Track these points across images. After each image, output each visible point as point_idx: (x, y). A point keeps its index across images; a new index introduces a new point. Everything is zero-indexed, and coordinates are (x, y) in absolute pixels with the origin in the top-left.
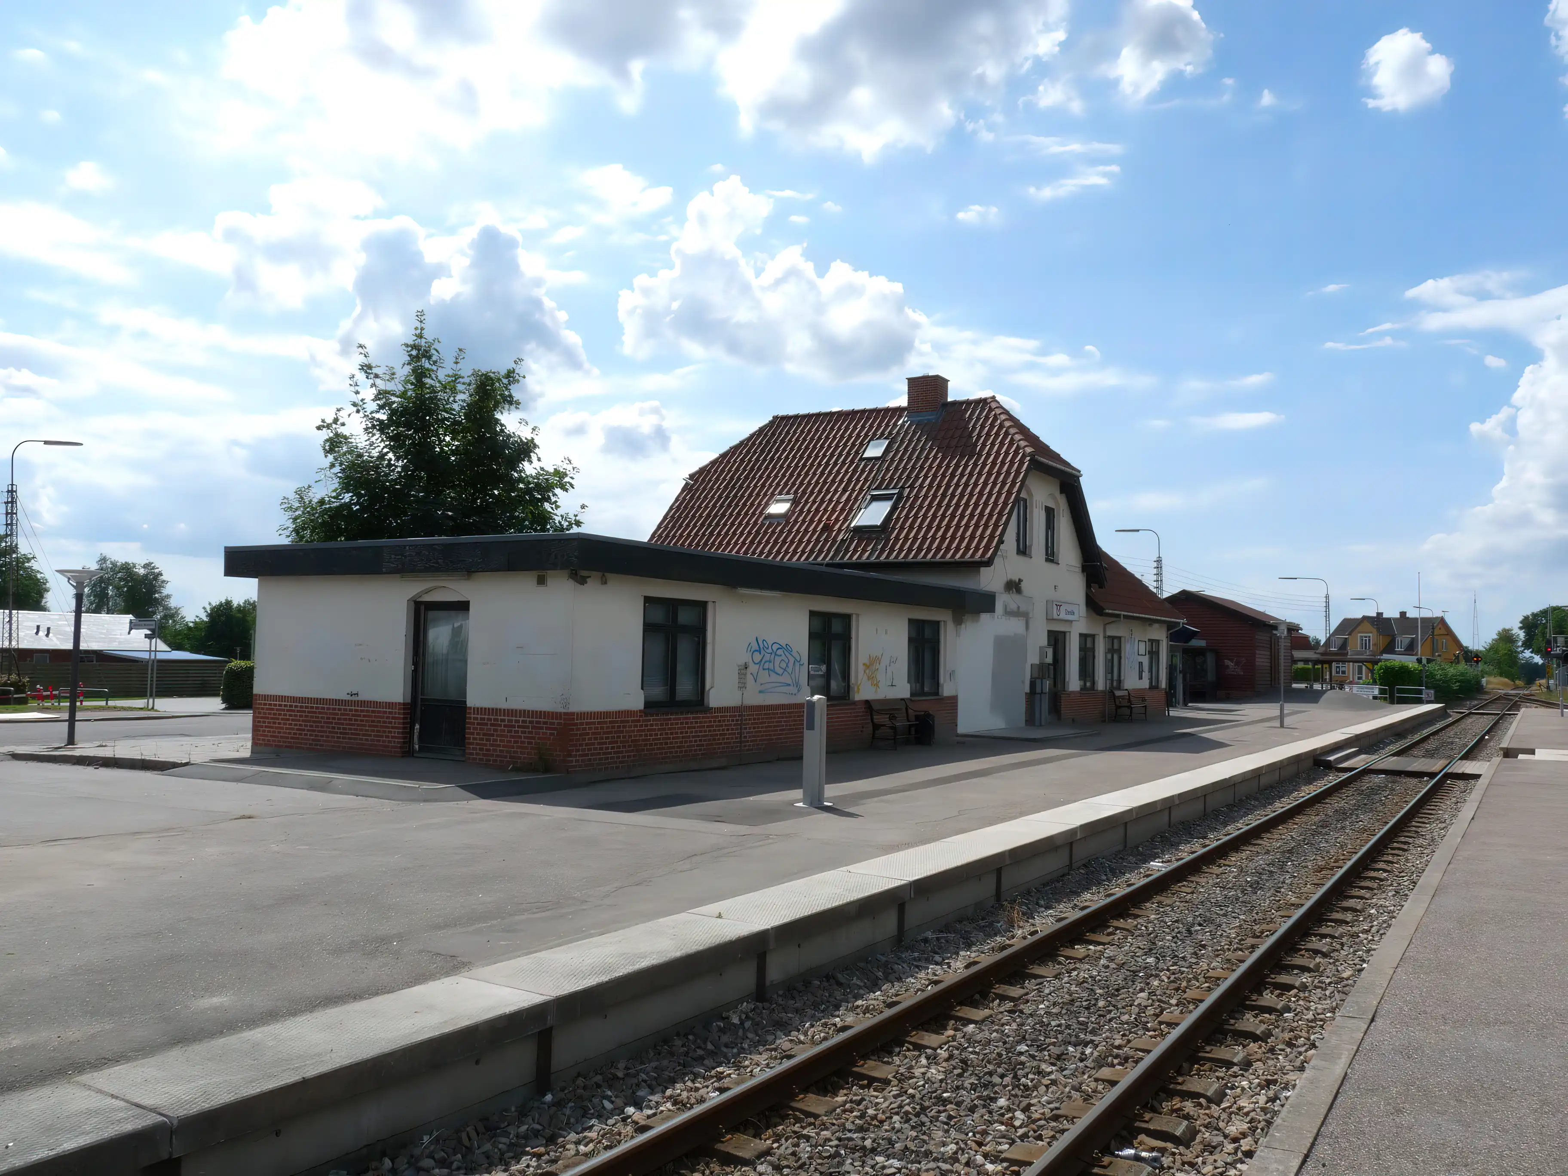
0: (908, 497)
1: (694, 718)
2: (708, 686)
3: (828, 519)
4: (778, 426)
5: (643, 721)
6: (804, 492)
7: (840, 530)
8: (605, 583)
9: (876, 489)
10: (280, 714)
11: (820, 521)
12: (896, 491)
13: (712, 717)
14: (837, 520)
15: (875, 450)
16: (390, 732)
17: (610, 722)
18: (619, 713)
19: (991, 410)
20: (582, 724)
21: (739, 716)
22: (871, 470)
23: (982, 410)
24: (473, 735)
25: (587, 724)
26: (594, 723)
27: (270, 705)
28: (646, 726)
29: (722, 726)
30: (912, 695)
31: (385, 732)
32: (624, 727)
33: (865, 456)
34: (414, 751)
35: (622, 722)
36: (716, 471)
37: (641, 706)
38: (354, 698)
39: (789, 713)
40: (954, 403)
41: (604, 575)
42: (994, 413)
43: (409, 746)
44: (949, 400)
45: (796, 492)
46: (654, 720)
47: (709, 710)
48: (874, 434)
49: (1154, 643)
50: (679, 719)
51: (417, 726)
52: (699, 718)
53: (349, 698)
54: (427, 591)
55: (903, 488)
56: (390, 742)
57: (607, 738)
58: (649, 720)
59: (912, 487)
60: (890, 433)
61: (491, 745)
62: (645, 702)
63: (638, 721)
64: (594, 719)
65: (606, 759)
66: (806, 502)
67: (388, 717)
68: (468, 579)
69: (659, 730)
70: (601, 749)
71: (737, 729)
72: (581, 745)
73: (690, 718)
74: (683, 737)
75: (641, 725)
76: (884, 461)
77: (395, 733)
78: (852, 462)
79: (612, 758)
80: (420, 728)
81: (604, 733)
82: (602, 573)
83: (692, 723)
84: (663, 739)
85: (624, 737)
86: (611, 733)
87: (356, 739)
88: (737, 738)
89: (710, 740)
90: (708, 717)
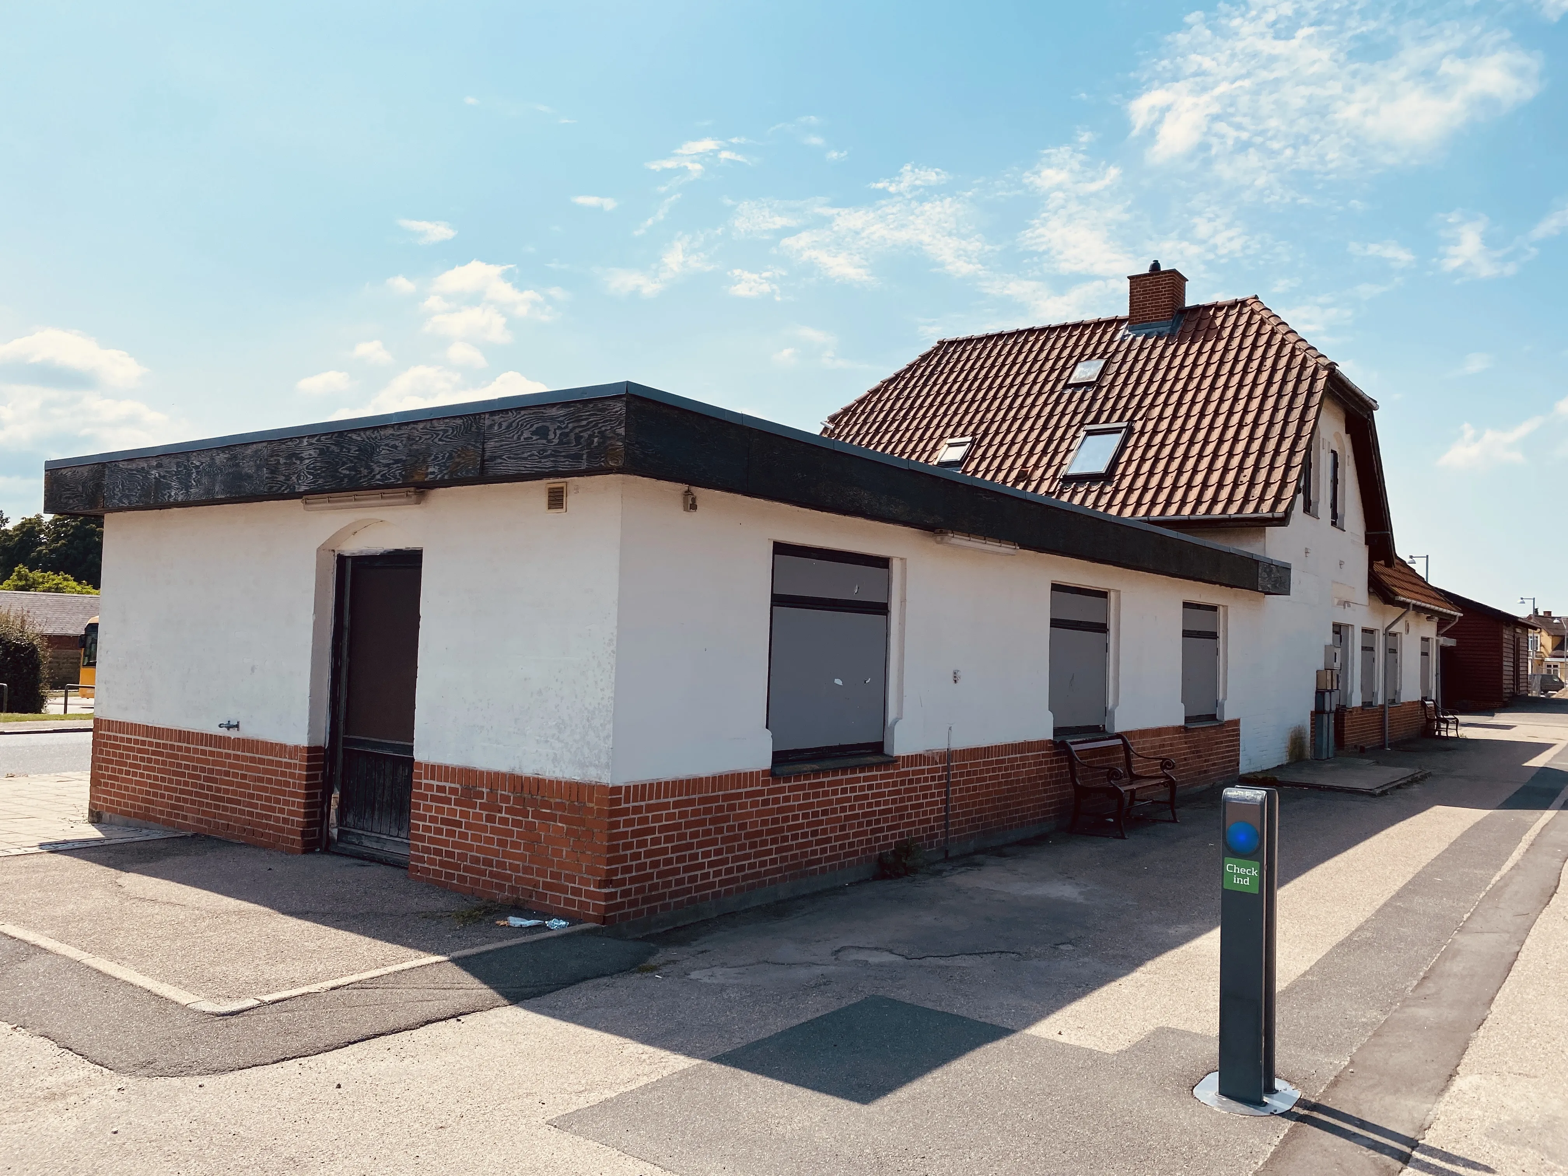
0: (1142, 433)
1: (866, 779)
2: (891, 716)
3: (1024, 465)
4: (945, 353)
5: (771, 792)
6: (986, 433)
7: (1042, 479)
8: (694, 507)
9: (1092, 423)
10: (128, 757)
11: (1011, 468)
12: (1125, 424)
13: (899, 775)
14: (1036, 466)
15: (1087, 371)
16: (286, 803)
17: (702, 801)
18: (719, 781)
19: (1253, 312)
20: (637, 810)
21: (944, 769)
22: (1081, 400)
23: (1240, 314)
24: (424, 822)
25: (650, 808)
26: (666, 806)
27: (116, 739)
28: (776, 801)
29: (914, 790)
30: (1187, 719)
31: (278, 801)
32: (732, 808)
33: (1070, 382)
34: (330, 840)
35: (726, 798)
36: (863, 412)
37: (766, 763)
38: (233, 734)
39: (1022, 759)
40: (1197, 308)
41: (688, 493)
42: (1259, 317)
43: (321, 831)
44: (1189, 303)
45: (974, 434)
46: (791, 789)
47: (893, 761)
48: (1082, 354)
50: (840, 782)
51: (336, 794)
52: (874, 778)
53: (223, 732)
54: (353, 531)
55: (1131, 420)
56: (285, 821)
57: (694, 835)
58: (781, 790)
59: (1146, 418)
60: (1105, 352)
61: (456, 845)
62: (775, 754)
63: (761, 793)
64: (666, 797)
65: (693, 879)
66: (990, 445)
67: (284, 774)
68: (418, 503)
69: (800, 807)
70: (680, 859)
71: (939, 794)
72: (636, 856)
73: (858, 780)
74: (847, 818)
75: (765, 802)
76: (1100, 388)
77: (293, 805)
78: (1052, 391)
79: (706, 876)
80: (341, 795)
81: (688, 825)
82: (685, 487)
83: (862, 788)
84: (809, 825)
85: (731, 828)
86: (702, 823)
87: (234, 810)
88: (939, 810)
89: (894, 819)
90: (890, 776)
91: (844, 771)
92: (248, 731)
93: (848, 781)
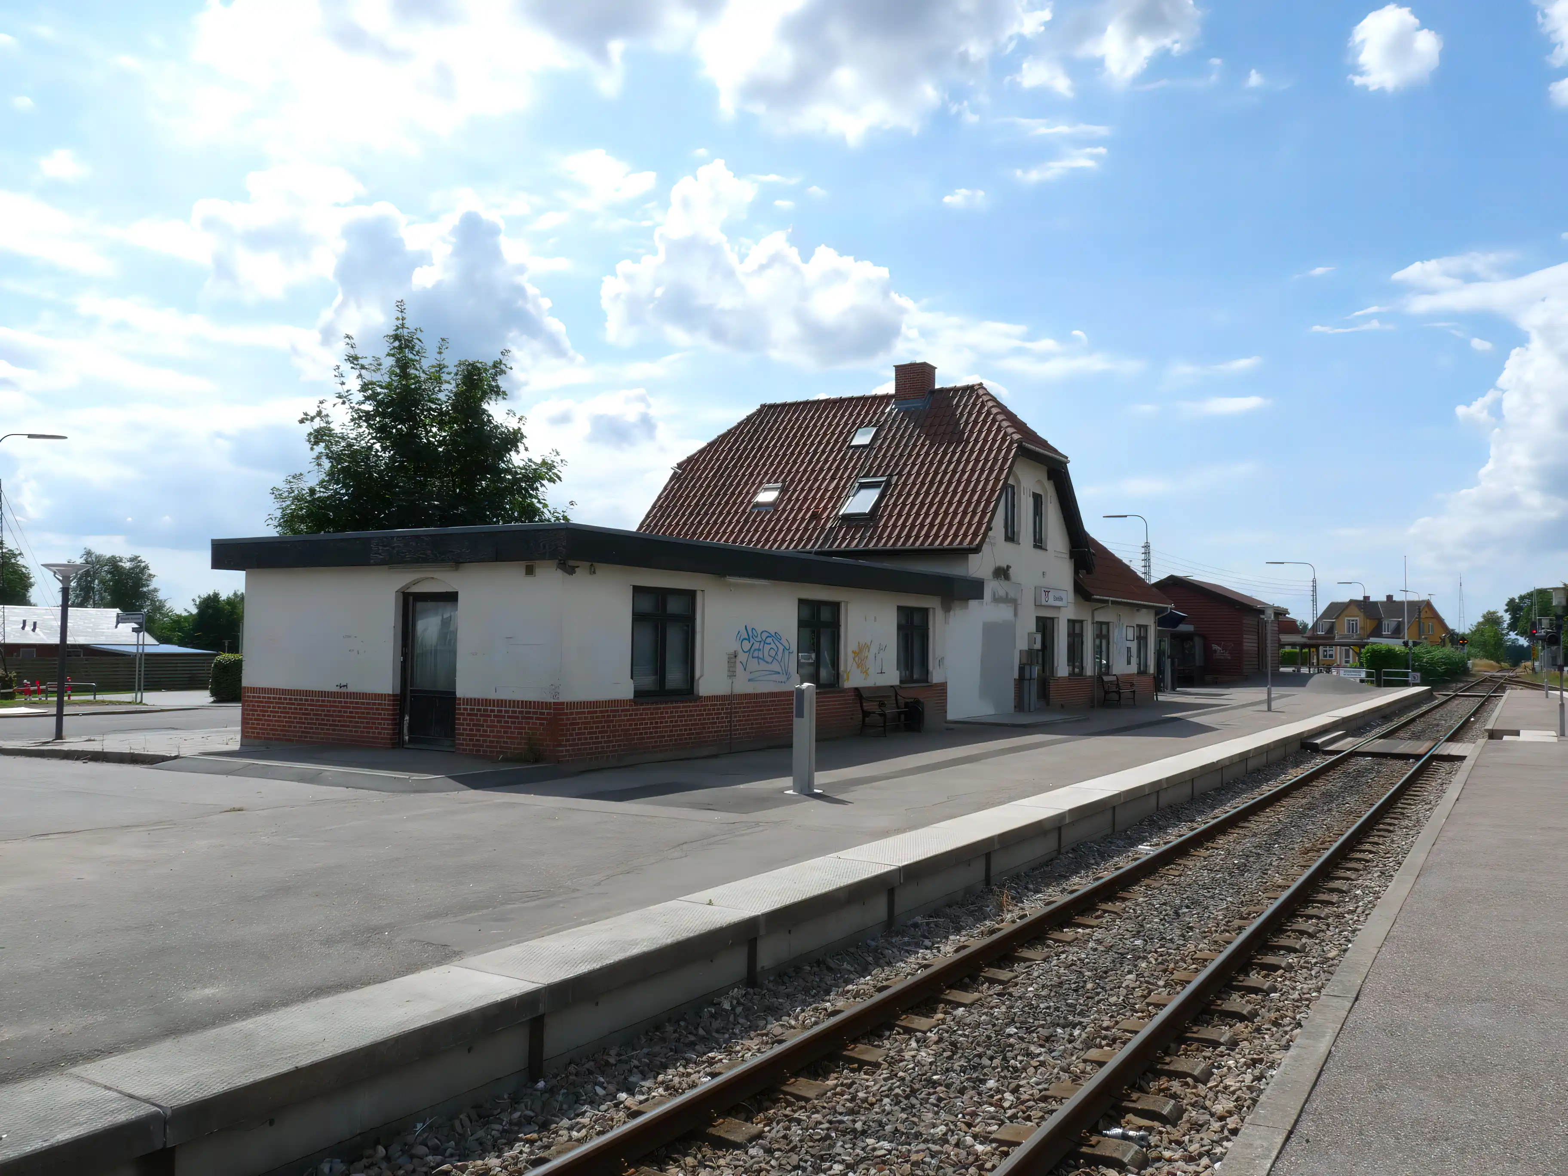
0: (896, 485)
1: (684, 707)
2: (697, 675)
3: (817, 507)
4: (766, 415)
5: (633, 710)
6: (792, 480)
7: (828, 517)
8: (595, 573)
9: (864, 477)
10: (269, 707)
11: (808, 509)
12: (884, 479)
13: (703, 706)
14: (825, 508)
15: (863, 438)
16: (380, 724)
17: (601, 712)
18: (609, 703)
19: (978, 397)
20: (572, 714)
21: (729, 704)
22: (859, 458)
23: (970, 397)
24: (463, 725)
25: (577, 713)
26: (584, 713)
27: (259, 697)
28: (636, 715)
29: (712, 714)
30: (901, 682)
31: (374, 723)
32: (614, 716)
33: (852, 444)
34: (404, 742)
35: (612, 711)
36: (704, 460)
37: (630, 695)
38: (344, 690)
40: (942, 390)
41: (592, 565)
42: (981, 399)
43: (399, 738)
44: (937, 386)
45: (784, 481)
46: (643, 709)
47: (699, 698)
48: (862, 422)
49: (1142, 628)
50: (669, 708)
51: (407, 717)
52: (689, 707)
53: (338, 690)
54: (415, 583)
55: (891, 475)
56: (380, 733)
57: (597, 727)
58: (639, 709)
59: (900, 474)
60: (878, 421)
61: (481, 736)
62: (635, 692)
63: (628, 710)
64: (584, 708)
65: (597, 748)
66: (795, 490)
67: (377, 709)
68: (456, 570)
69: (649, 719)
70: (591, 738)
71: (726, 718)
72: (571, 735)
73: (679, 707)
74: (673, 726)
75: (631, 715)
76: (872, 449)
77: (384, 725)
78: (840, 450)
79: (603, 747)
80: (410, 719)
81: (594, 723)
82: (590, 563)
83: (681, 712)
84: (653, 728)
85: (614, 726)
86: (601, 722)
87: (346, 731)
88: (726, 726)
89: (699, 729)
90: (698, 706)
91: (672, 702)
92: (352, 689)
93: (674, 707)
